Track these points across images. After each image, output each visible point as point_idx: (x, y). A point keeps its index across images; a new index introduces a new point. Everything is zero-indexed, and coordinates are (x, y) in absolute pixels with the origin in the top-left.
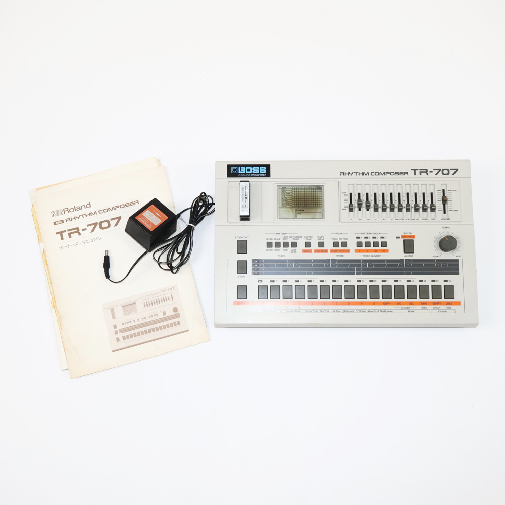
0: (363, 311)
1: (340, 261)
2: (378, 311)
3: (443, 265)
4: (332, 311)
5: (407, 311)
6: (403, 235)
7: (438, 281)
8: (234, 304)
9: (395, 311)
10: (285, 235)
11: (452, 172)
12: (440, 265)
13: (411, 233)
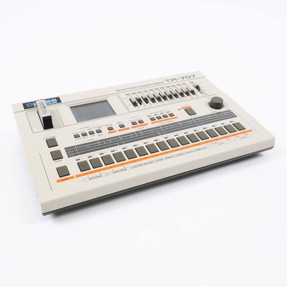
0: (182, 154)
1: (142, 131)
2: (194, 151)
3: (222, 115)
4: (155, 161)
5: (217, 144)
6: (182, 107)
7: (226, 123)
8: (57, 182)
9: (208, 147)
10: (89, 128)
11: (192, 77)
12: (220, 115)
13: (187, 106)
